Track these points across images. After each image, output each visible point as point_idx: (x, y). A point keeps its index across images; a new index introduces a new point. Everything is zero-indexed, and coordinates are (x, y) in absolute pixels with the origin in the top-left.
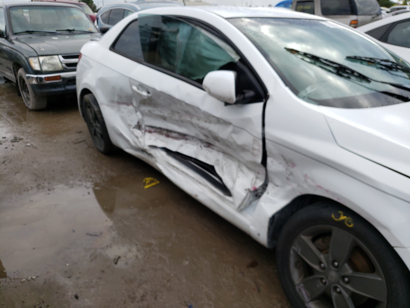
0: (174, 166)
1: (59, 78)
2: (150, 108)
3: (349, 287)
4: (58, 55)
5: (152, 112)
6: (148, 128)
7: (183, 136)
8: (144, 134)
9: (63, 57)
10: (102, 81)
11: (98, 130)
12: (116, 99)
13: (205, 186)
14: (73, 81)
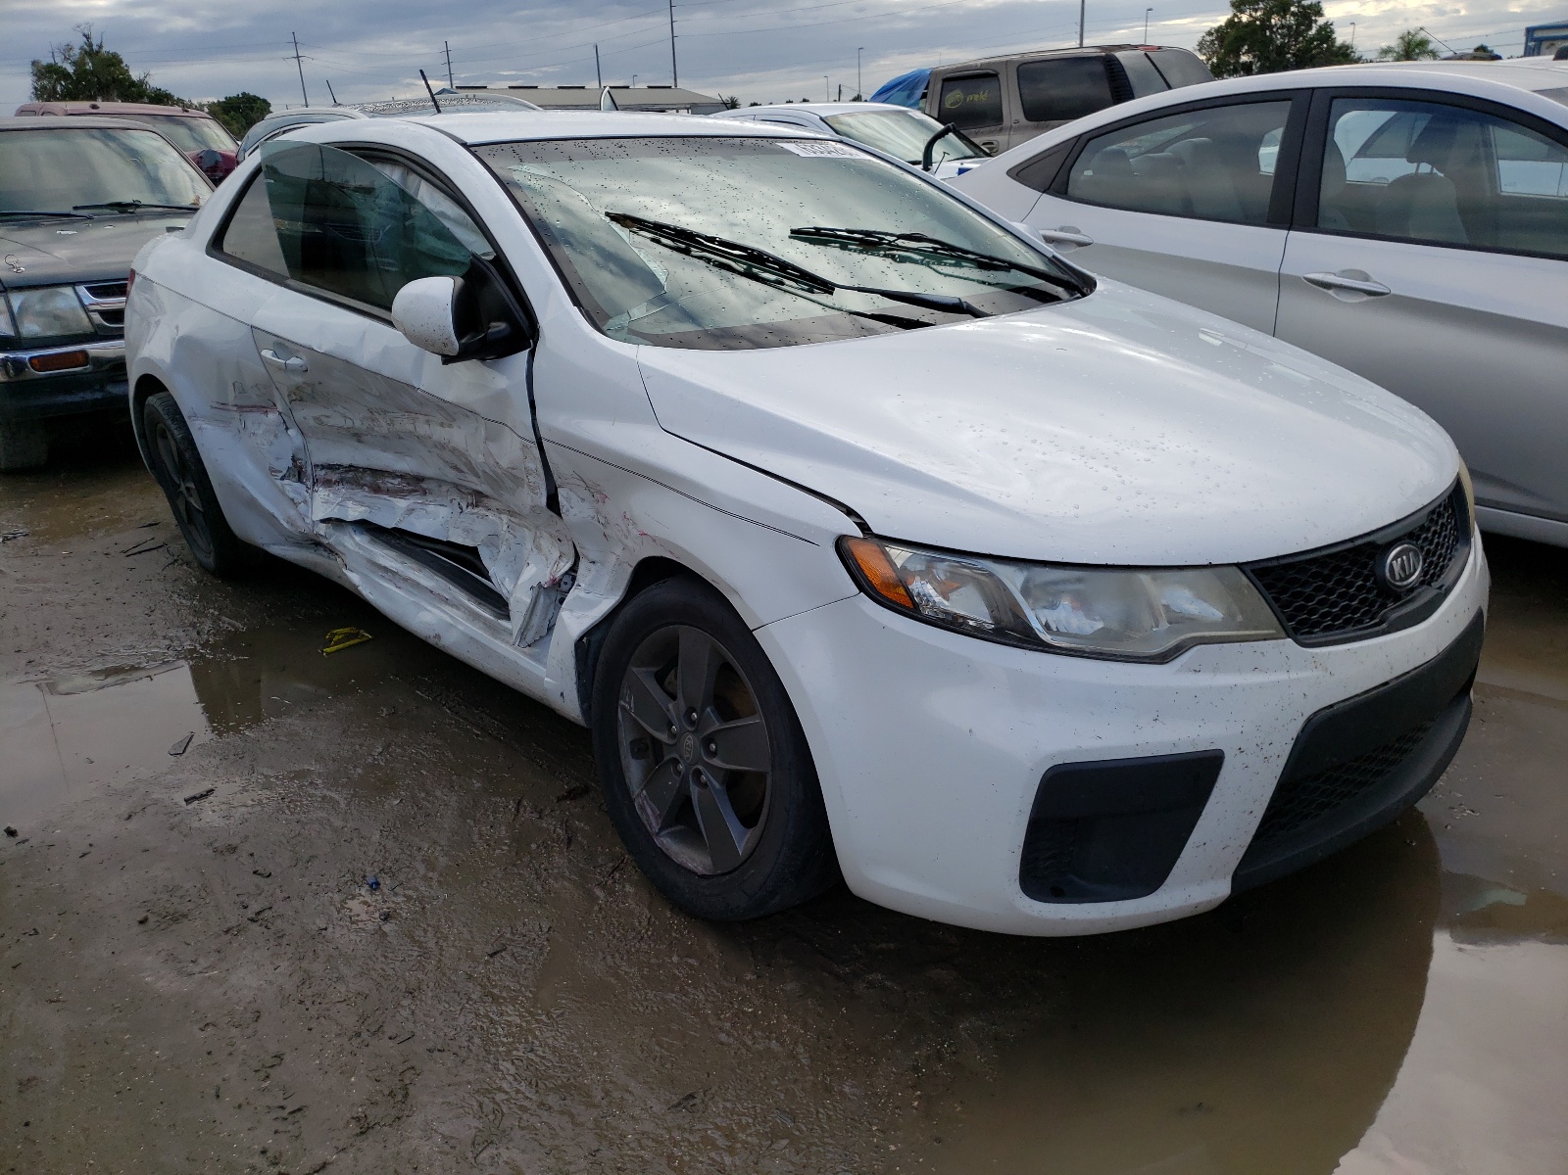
0: (386, 569)
1: (81, 358)
2: (318, 411)
3: (716, 762)
4: (73, 284)
5: (324, 419)
6: (321, 473)
7: (415, 484)
8: (312, 490)
9: (88, 289)
10: (186, 346)
11: (195, 503)
12: (231, 397)
13: (457, 606)
14: (118, 366)
